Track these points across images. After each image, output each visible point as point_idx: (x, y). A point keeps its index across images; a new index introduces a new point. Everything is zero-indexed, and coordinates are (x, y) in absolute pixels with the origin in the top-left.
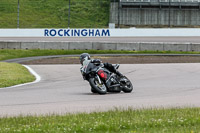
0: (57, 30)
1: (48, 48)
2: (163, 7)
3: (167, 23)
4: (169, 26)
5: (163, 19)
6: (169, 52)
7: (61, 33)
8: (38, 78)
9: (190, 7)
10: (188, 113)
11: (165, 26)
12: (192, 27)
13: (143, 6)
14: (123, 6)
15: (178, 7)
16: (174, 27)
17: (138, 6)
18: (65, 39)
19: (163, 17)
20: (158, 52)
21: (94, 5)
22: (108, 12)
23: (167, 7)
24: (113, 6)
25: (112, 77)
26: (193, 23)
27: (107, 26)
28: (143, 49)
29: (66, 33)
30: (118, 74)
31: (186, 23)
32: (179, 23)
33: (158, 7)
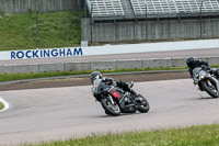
0: (25, 52)
1: (15, 72)
2: (139, 20)
3: (145, 38)
4: (146, 41)
5: (139, 33)
6: (149, 69)
7: (29, 54)
8: (7, 106)
9: (169, 19)
10: (173, 134)
11: (142, 41)
12: (172, 40)
13: (117, 21)
14: (95, 22)
15: (155, 19)
16: (152, 41)
17: (112, 21)
18: (34, 61)
19: (139, 31)
20: (136, 70)
21: (64, 22)
22: (79, 28)
23: (143, 20)
24: (85, 22)
25: (126, 97)
26: (173, 36)
27: (79, 44)
28: (120, 67)
29: (34, 54)
30: (133, 93)
31: (165, 37)
32: (157, 37)
33: (133, 20)
